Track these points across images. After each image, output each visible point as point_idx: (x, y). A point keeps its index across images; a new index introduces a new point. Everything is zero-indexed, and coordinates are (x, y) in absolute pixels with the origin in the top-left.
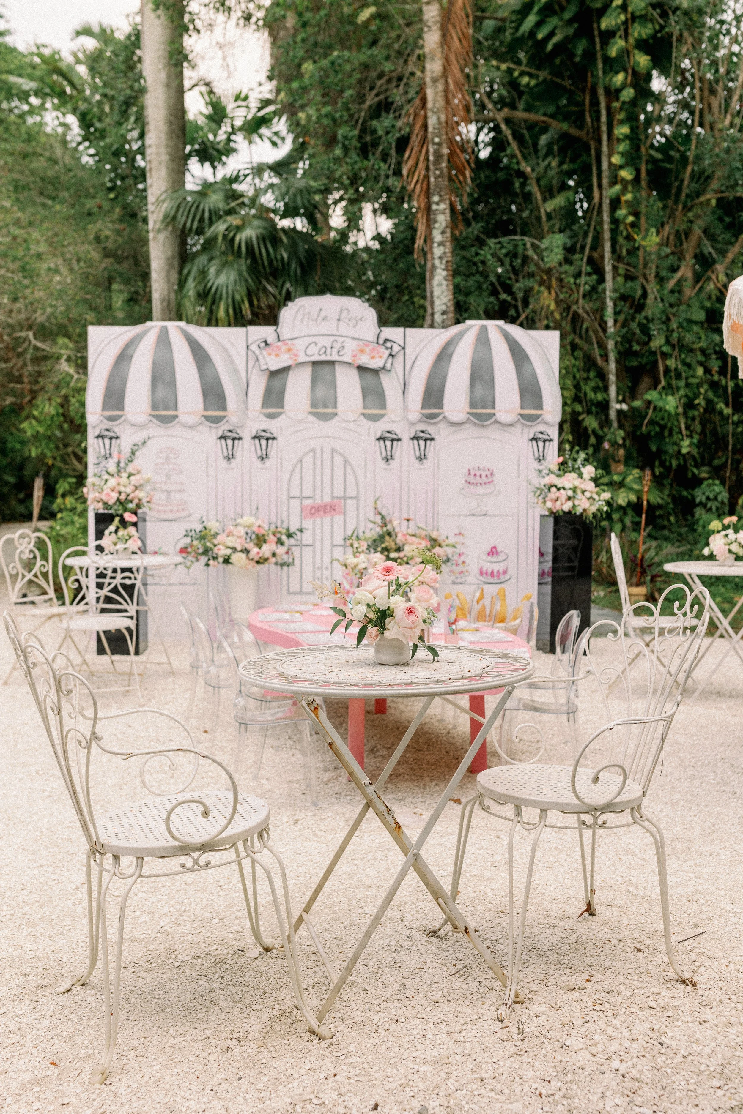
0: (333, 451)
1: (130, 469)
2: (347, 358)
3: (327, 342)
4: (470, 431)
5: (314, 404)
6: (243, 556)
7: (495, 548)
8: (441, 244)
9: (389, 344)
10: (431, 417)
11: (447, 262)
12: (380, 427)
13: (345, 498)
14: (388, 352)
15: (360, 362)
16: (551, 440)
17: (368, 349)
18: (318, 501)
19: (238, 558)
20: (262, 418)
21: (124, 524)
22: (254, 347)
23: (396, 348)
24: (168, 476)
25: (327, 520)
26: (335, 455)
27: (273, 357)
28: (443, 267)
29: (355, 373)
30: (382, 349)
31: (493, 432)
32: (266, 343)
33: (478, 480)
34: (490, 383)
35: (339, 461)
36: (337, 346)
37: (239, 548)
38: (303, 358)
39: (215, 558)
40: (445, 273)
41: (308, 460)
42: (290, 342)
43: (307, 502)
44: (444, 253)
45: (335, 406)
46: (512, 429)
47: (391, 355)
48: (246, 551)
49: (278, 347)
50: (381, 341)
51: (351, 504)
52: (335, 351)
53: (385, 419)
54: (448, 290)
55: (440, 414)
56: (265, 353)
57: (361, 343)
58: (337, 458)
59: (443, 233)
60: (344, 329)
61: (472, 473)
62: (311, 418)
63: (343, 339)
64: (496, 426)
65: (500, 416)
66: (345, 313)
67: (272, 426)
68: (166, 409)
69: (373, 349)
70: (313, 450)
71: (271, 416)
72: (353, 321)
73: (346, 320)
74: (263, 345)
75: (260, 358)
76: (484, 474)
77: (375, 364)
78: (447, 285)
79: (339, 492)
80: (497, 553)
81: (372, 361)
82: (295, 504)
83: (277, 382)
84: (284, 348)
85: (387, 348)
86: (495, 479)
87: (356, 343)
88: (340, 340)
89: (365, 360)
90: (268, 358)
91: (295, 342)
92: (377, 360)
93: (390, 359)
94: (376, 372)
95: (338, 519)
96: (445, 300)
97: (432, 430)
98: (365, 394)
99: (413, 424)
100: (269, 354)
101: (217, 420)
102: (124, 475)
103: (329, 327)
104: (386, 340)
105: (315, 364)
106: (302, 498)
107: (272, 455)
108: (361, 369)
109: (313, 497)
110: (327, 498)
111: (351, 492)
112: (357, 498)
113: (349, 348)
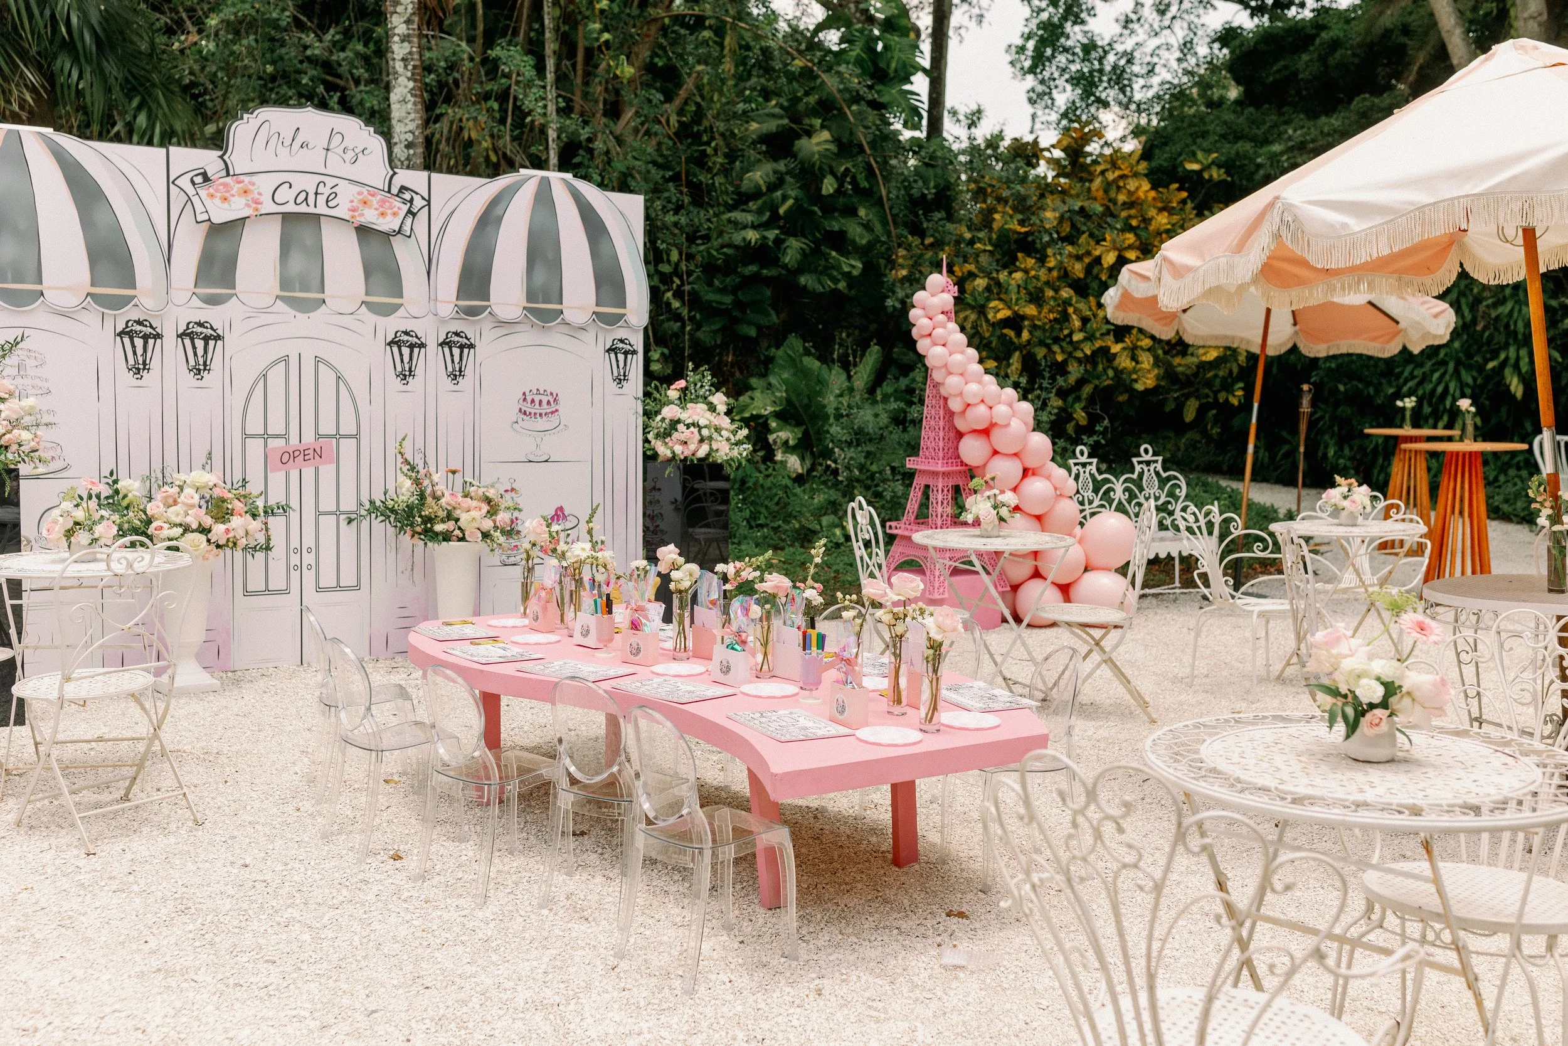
0: (318, 360)
2: (342, 212)
3: (309, 183)
4: (527, 336)
5: (285, 283)
6: (200, 538)
7: (561, 509)
8: (405, 39)
9: (407, 196)
10: (472, 312)
11: (415, 67)
12: (393, 325)
13: (338, 436)
14: (405, 208)
15: (362, 220)
16: (634, 352)
17: (374, 201)
18: (294, 441)
19: (193, 542)
20: (196, 302)
22: (184, 182)
23: (418, 202)
25: (308, 472)
26: (322, 367)
27: (217, 201)
28: (409, 74)
29: (353, 237)
30: (397, 203)
31: (556, 337)
32: (206, 178)
33: (536, 409)
34: (555, 265)
35: (327, 377)
36: (325, 191)
37: (194, 526)
38: (268, 207)
40: (411, 84)
41: (276, 375)
42: (246, 179)
43: (276, 444)
44: (410, 53)
45: (322, 289)
46: (581, 335)
47: (409, 212)
48: (204, 530)
49: (225, 185)
50: (395, 191)
51: (347, 446)
52: (321, 200)
53: (401, 312)
54: (416, 111)
55: (487, 307)
56: (203, 193)
57: (365, 190)
58: (325, 372)
59: (408, 22)
60: (335, 165)
61: (529, 399)
62: (280, 307)
63: (337, 181)
64: (564, 329)
65: (568, 315)
66: (337, 139)
67: (215, 316)
68: (19, 279)
69: (384, 201)
70: (286, 359)
71: (213, 301)
72: (350, 155)
73: (340, 150)
74: (199, 180)
75: (195, 200)
76: (545, 399)
77: (388, 224)
78: (415, 104)
79: (327, 427)
80: (565, 517)
81: (381, 220)
82: (255, 448)
83: (222, 246)
84: (236, 188)
85: (404, 201)
86: (560, 408)
87: (356, 189)
88: (330, 182)
89: (369, 217)
90: (207, 202)
91: (254, 178)
92: (389, 218)
93: (409, 220)
94: (386, 236)
95: (327, 470)
96: (412, 126)
97: (470, 330)
98: (368, 272)
99: (443, 321)
100: (212, 196)
103: (312, 160)
104: (403, 189)
105: (287, 217)
106: (266, 436)
107: (216, 365)
108: (363, 231)
109: (285, 436)
110: (309, 438)
111: (348, 427)
112: (356, 436)
113: (347, 195)
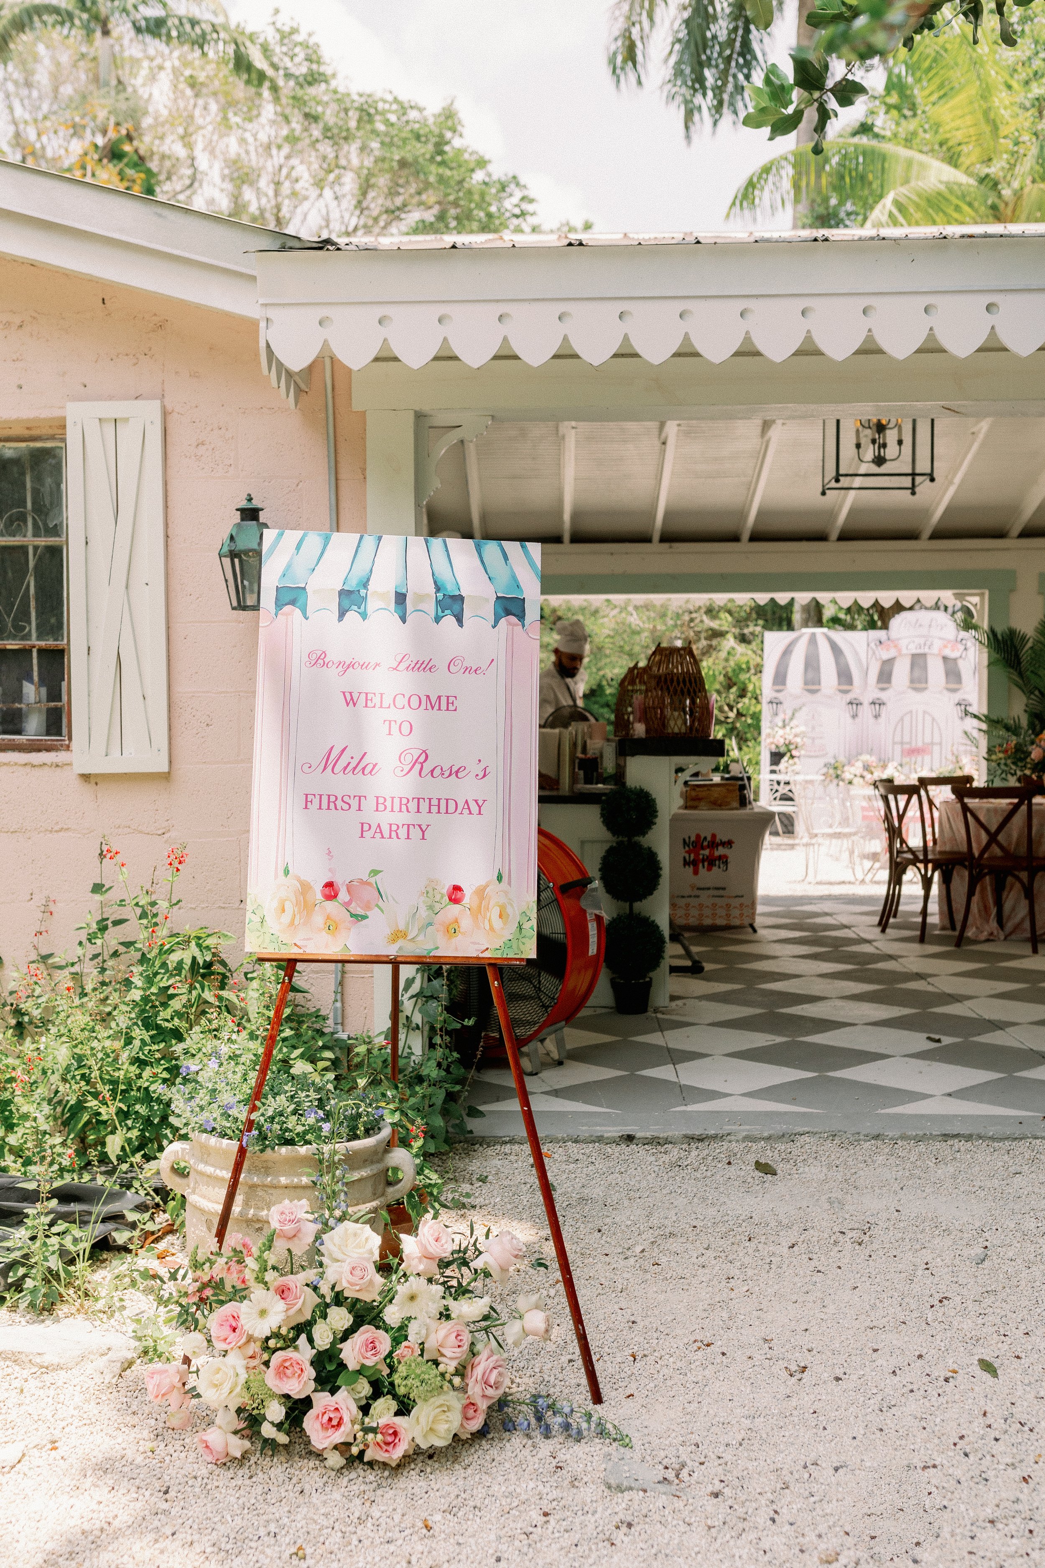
0: (925, 712)
1: (792, 724)
2: (935, 651)
3: (922, 641)
5: (912, 681)
6: (861, 780)
9: (964, 642)
12: (957, 697)
13: (932, 743)
14: (963, 647)
15: (944, 654)
17: (949, 645)
18: (913, 745)
19: (857, 781)
20: (876, 690)
21: (792, 757)
22: (872, 645)
23: (969, 644)
24: (813, 728)
25: (919, 759)
26: (927, 716)
27: (885, 651)
30: (959, 645)
32: (881, 642)
35: (928, 719)
36: (928, 643)
37: (859, 775)
38: (905, 652)
39: (843, 780)
41: (907, 719)
42: (897, 641)
43: (907, 747)
45: (926, 682)
47: (966, 649)
48: (862, 777)
49: (889, 644)
50: (959, 640)
51: (936, 748)
52: (927, 647)
53: (961, 691)
56: (880, 648)
57: (945, 641)
58: (928, 718)
60: (933, 632)
62: (910, 691)
63: (932, 639)
66: (934, 622)
67: (883, 696)
68: (813, 684)
69: (953, 645)
70: (911, 712)
71: (883, 689)
72: (939, 627)
73: (935, 626)
74: (879, 643)
75: (877, 652)
77: (954, 655)
79: (928, 740)
81: (952, 653)
82: (898, 748)
83: (887, 668)
84: (892, 645)
85: (963, 645)
87: (941, 641)
88: (930, 639)
89: (947, 653)
90: (882, 652)
91: (900, 641)
92: (956, 652)
93: (965, 652)
94: (955, 660)
95: (927, 758)
98: (947, 674)
100: (883, 649)
101: (846, 692)
102: (788, 728)
103: (923, 631)
104: (962, 639)
105: (914, 655)
106: (902, 743)
107: (883, 715)
108: (945, 659)
109: (910, 743)
110: (920, 744)
111: (937, 739)
112: (940, 744)
113: (937, 645)
